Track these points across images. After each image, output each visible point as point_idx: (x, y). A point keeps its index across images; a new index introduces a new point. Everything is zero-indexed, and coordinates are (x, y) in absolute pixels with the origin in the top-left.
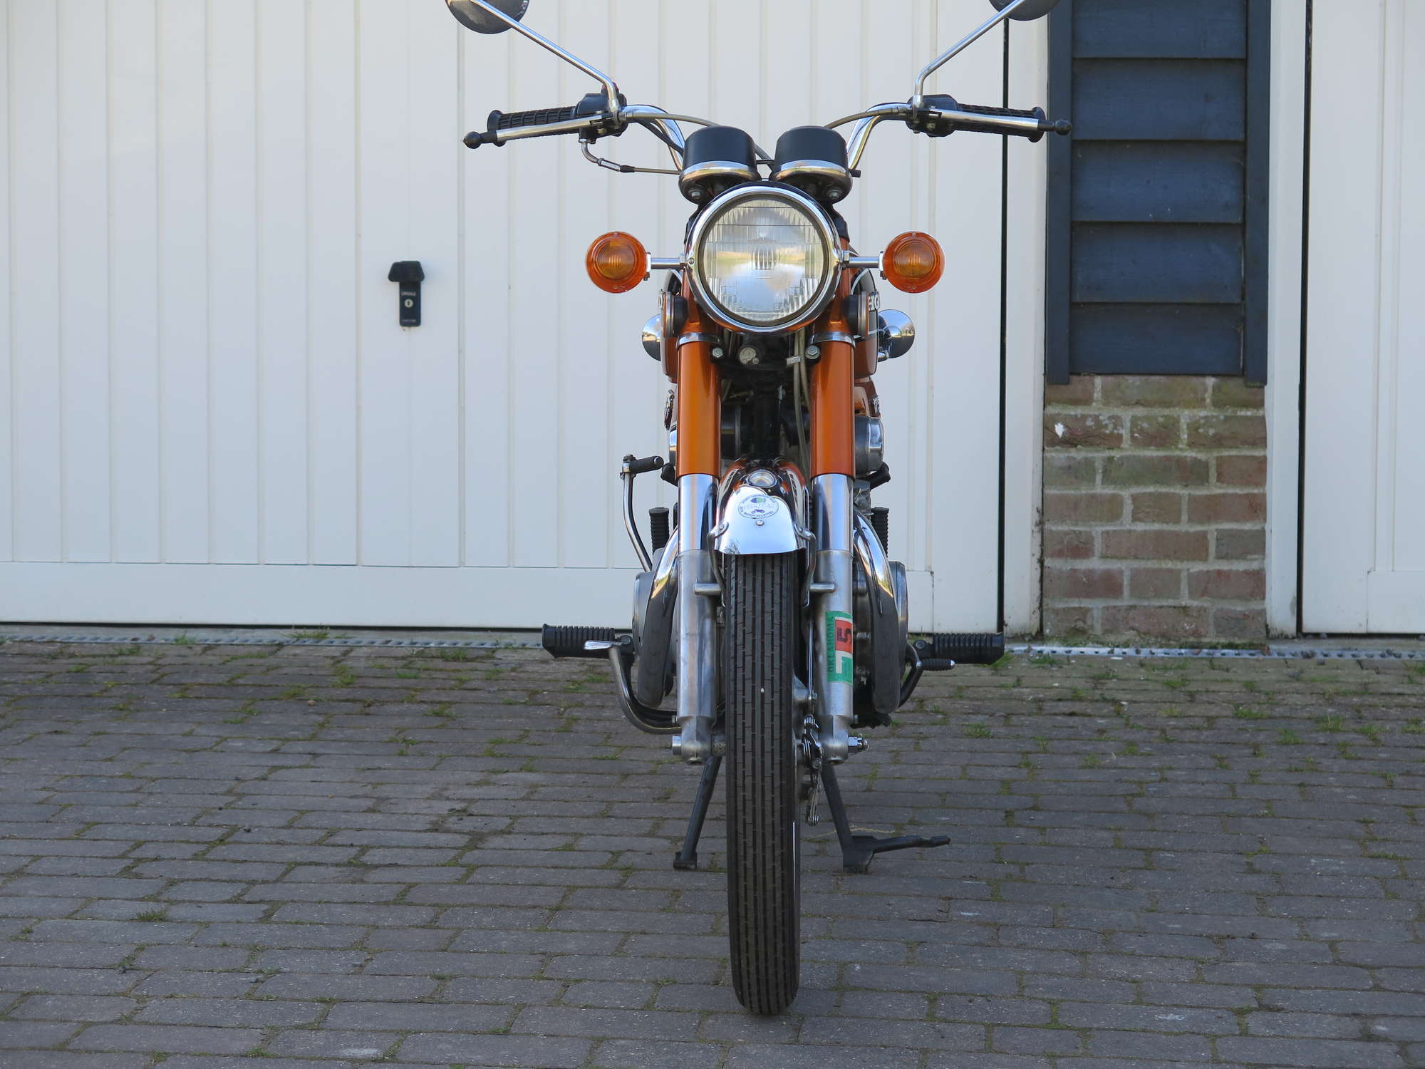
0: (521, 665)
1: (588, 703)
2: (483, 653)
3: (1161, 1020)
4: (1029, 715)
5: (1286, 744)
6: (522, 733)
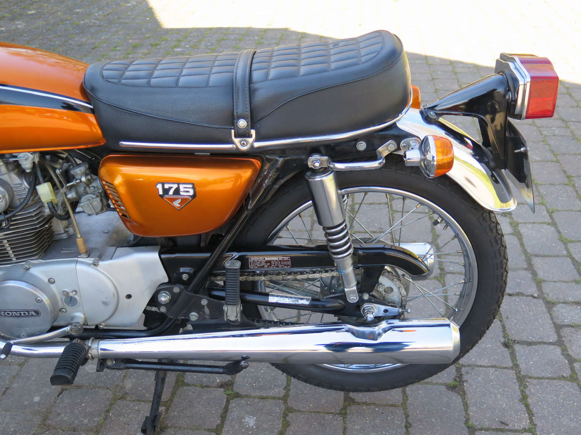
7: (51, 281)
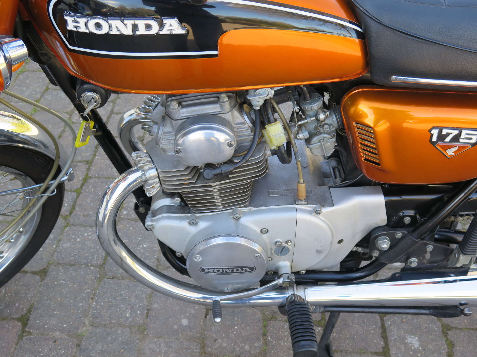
7: (264, 231)
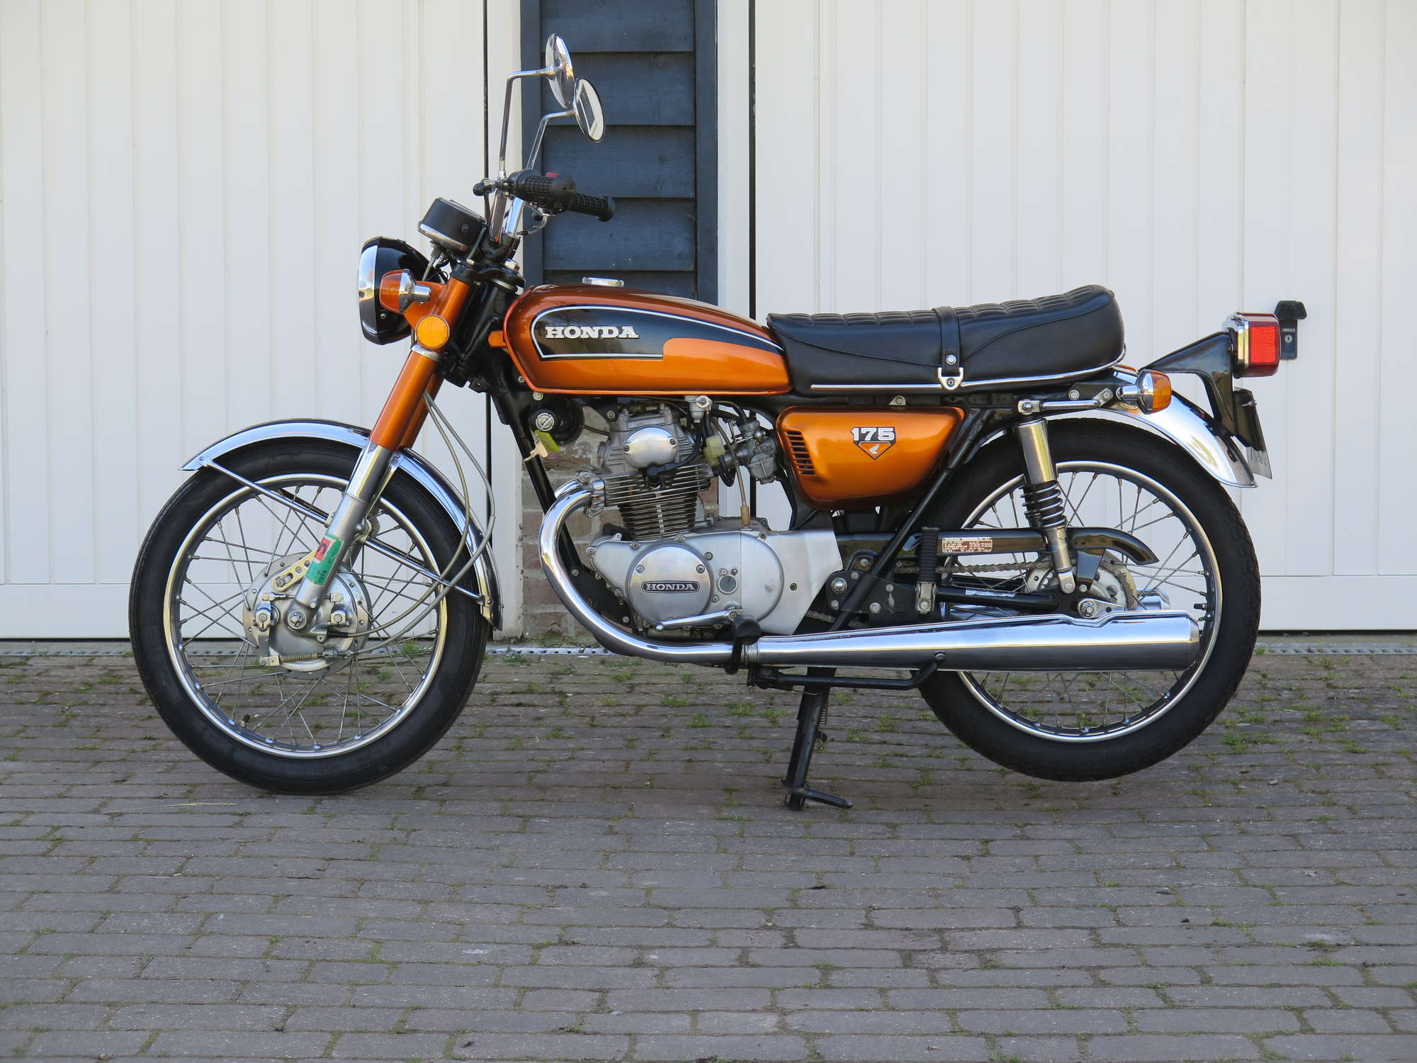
0: (47, 671)
1: (92, 702)
2: (18, 660)
3: (466, 954)
4: (481, 706)
5: (695, 727)
6: (21, 728)
7: (708, 557)
